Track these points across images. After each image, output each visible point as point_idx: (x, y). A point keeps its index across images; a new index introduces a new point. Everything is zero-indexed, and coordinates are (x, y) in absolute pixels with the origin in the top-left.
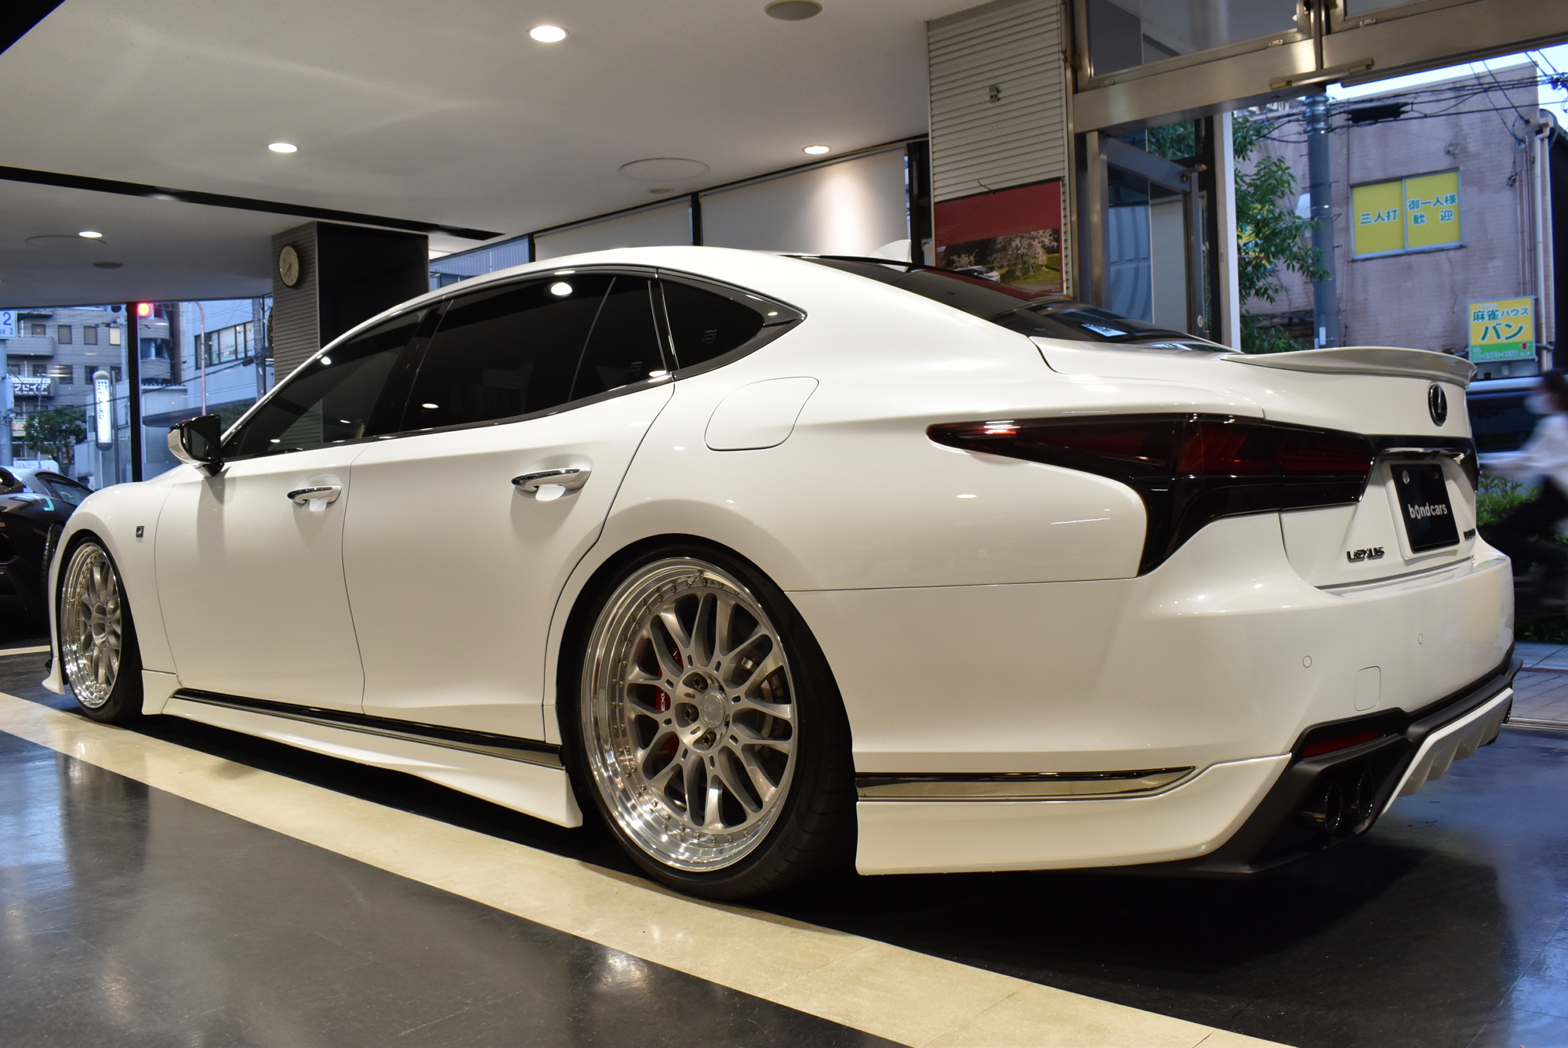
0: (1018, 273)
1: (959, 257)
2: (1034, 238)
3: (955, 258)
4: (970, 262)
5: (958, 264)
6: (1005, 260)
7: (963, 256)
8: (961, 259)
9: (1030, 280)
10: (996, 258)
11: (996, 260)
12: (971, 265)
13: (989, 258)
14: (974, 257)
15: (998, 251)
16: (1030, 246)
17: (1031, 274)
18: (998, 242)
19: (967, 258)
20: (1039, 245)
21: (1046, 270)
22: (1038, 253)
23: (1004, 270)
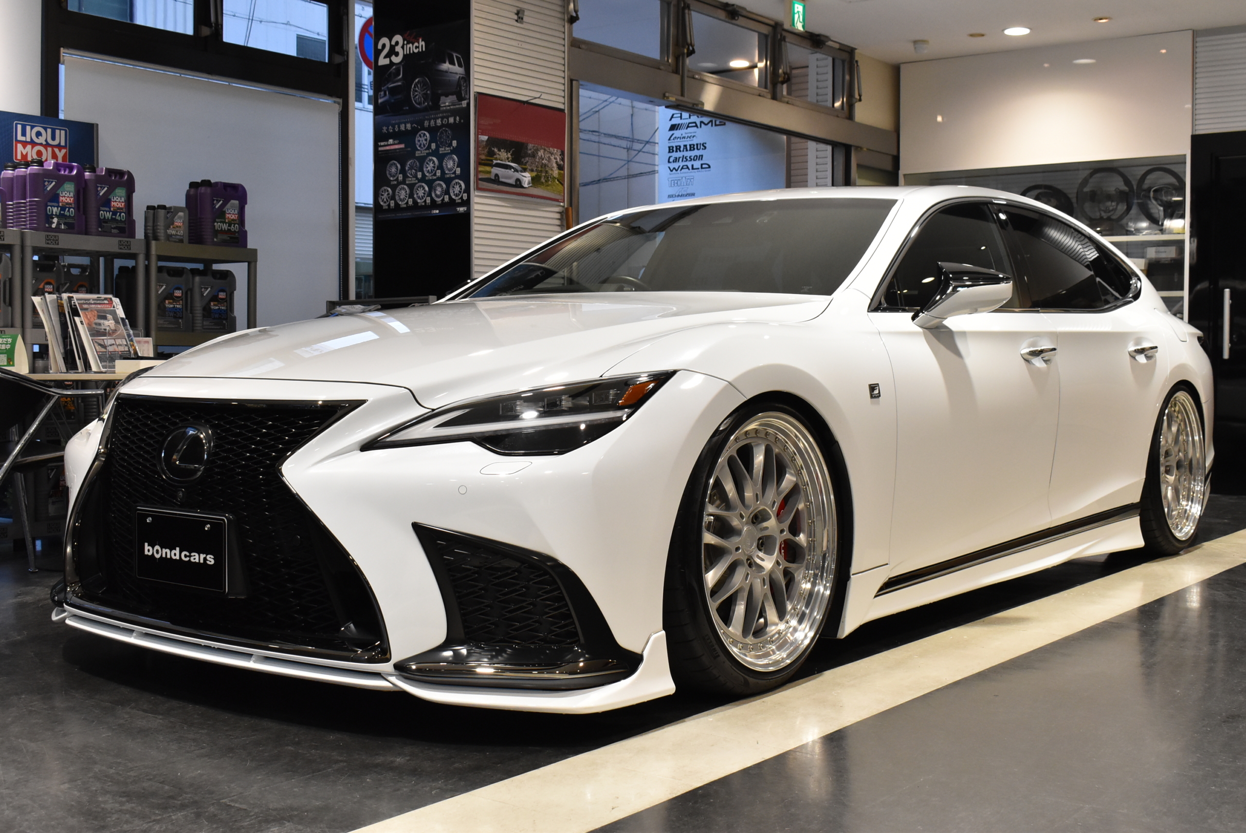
0: (543, 180)
1: (499, 150)
2: (552, 154)
3: (496, 150)
4: (508, 158)
5: (498, 156)
6: (534, 165)
7: (502, 150)
8: (500, 153)
9: (549, 188)
10: (528, 162)
11: (528, 163)
12: (509, 162)
13: (523, 160)
14: (511, 155)
15: (529, 156)
16: (549, 160)
17: (550, 183)
18: (529, 148)
19: (506, 154)
20: (555, 161)
21: (557, 182)
22: (554, 167)
23: (534, 174)
